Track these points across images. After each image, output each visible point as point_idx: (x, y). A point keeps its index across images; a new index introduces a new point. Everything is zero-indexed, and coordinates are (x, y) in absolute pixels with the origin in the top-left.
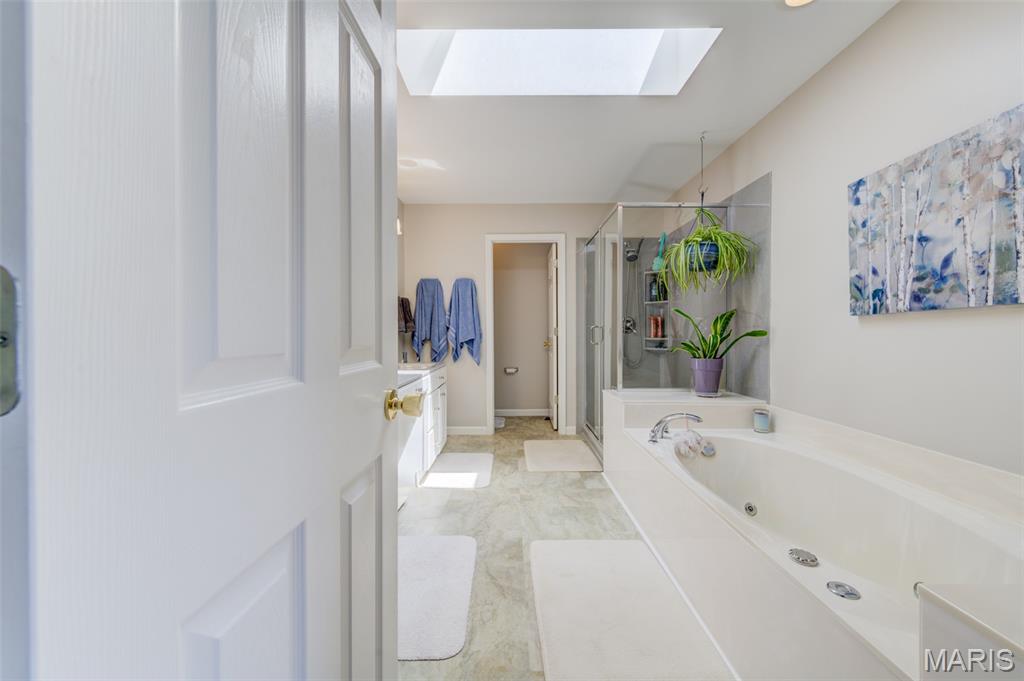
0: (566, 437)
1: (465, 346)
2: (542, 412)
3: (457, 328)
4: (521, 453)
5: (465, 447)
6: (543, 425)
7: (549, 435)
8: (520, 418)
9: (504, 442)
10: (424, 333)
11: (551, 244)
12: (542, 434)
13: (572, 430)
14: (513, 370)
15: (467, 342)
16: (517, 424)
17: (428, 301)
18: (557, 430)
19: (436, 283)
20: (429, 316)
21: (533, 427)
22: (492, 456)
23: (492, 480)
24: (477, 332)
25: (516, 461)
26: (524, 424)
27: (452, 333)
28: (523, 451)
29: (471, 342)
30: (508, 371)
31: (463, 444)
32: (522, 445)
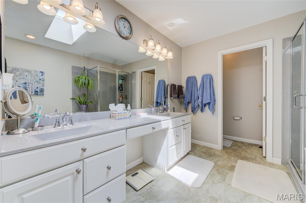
0: (271, 165)
1: (207, 106)
2: (258, 142)
3: (202, 97)
4: (232, 168)
5: (203, 154)
6: (255, 150)
7: (259, 159)
8: (242, 143)
9: (226, 156)
10: (188, 99)
11: (262, 48)
12: (253, 157)
13: (278, 161)
14: (238, 118)
15: (207, 104)
16: (239, 147)
17: (190, 85)
18: (265, 157)
19: (194, 78)
20: (190, 93)
21: (248, 151)
22: (214, 164)
23: (204, 183)
24: (213, 99)
25: (227, 173)
26: (244, 147)
27: (200, 100)
28: (234, 167)
29: (209, 104)
30: (235, 118)
31: (202, 152)
32: (236, 162)
